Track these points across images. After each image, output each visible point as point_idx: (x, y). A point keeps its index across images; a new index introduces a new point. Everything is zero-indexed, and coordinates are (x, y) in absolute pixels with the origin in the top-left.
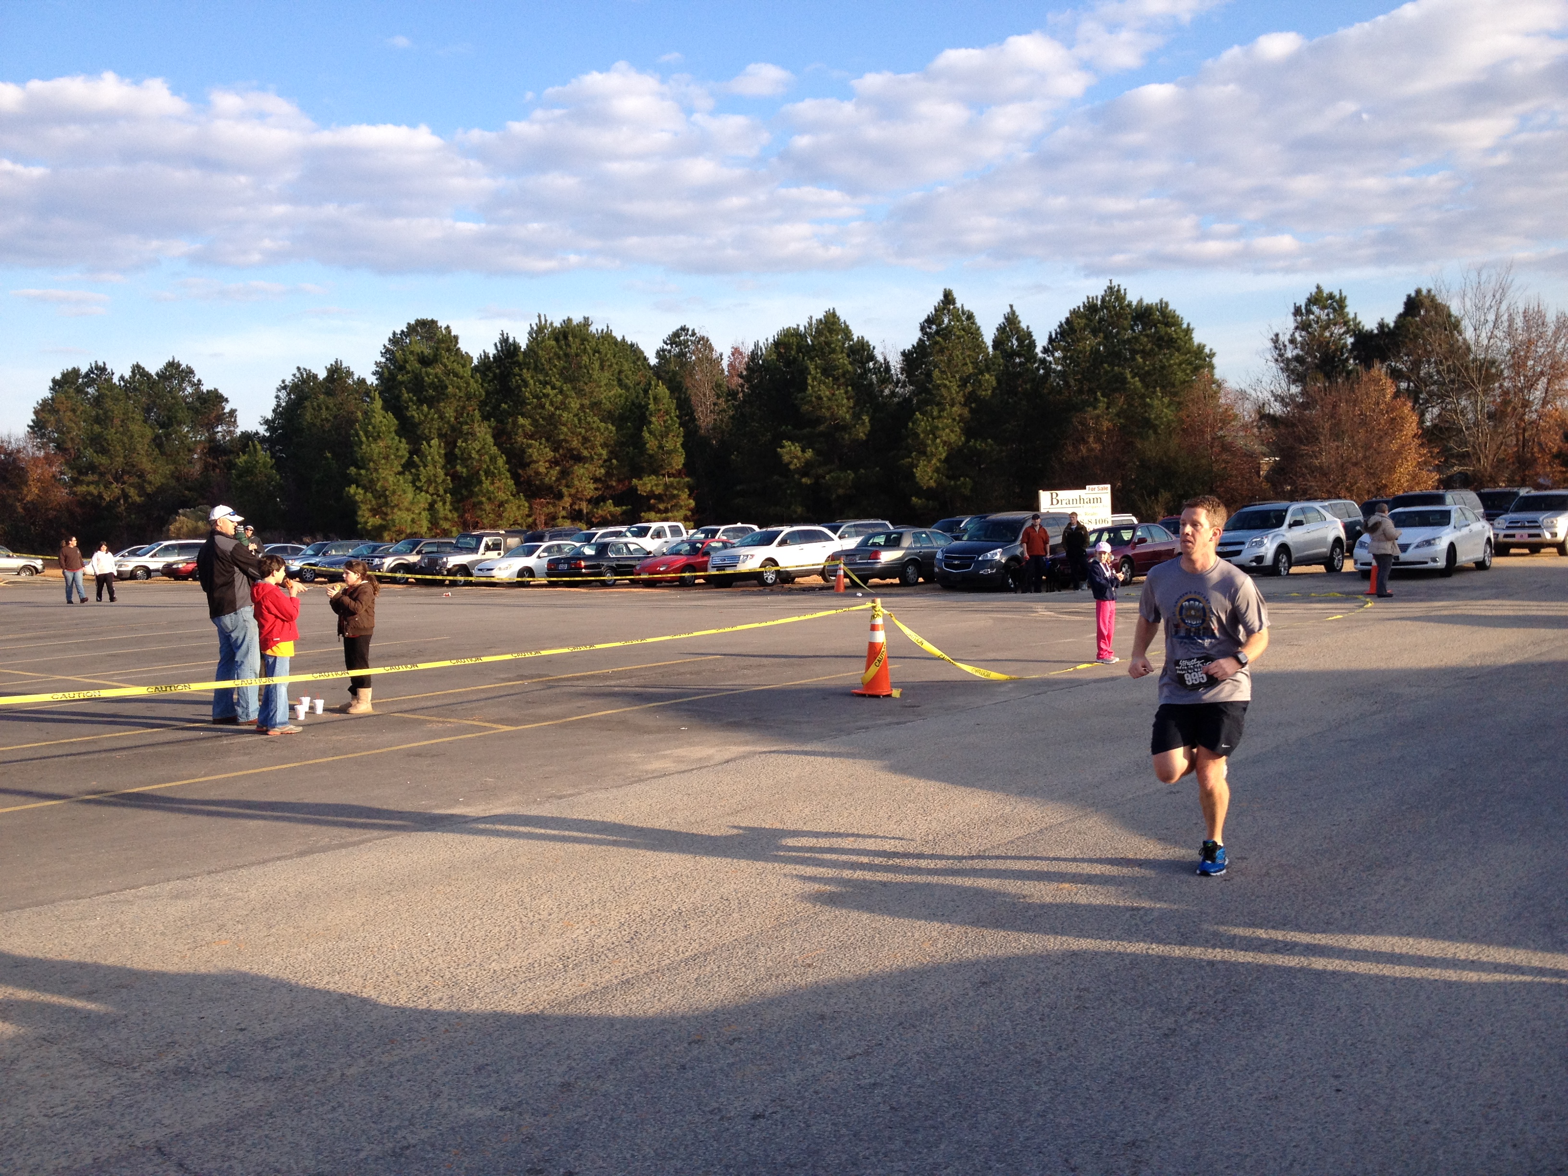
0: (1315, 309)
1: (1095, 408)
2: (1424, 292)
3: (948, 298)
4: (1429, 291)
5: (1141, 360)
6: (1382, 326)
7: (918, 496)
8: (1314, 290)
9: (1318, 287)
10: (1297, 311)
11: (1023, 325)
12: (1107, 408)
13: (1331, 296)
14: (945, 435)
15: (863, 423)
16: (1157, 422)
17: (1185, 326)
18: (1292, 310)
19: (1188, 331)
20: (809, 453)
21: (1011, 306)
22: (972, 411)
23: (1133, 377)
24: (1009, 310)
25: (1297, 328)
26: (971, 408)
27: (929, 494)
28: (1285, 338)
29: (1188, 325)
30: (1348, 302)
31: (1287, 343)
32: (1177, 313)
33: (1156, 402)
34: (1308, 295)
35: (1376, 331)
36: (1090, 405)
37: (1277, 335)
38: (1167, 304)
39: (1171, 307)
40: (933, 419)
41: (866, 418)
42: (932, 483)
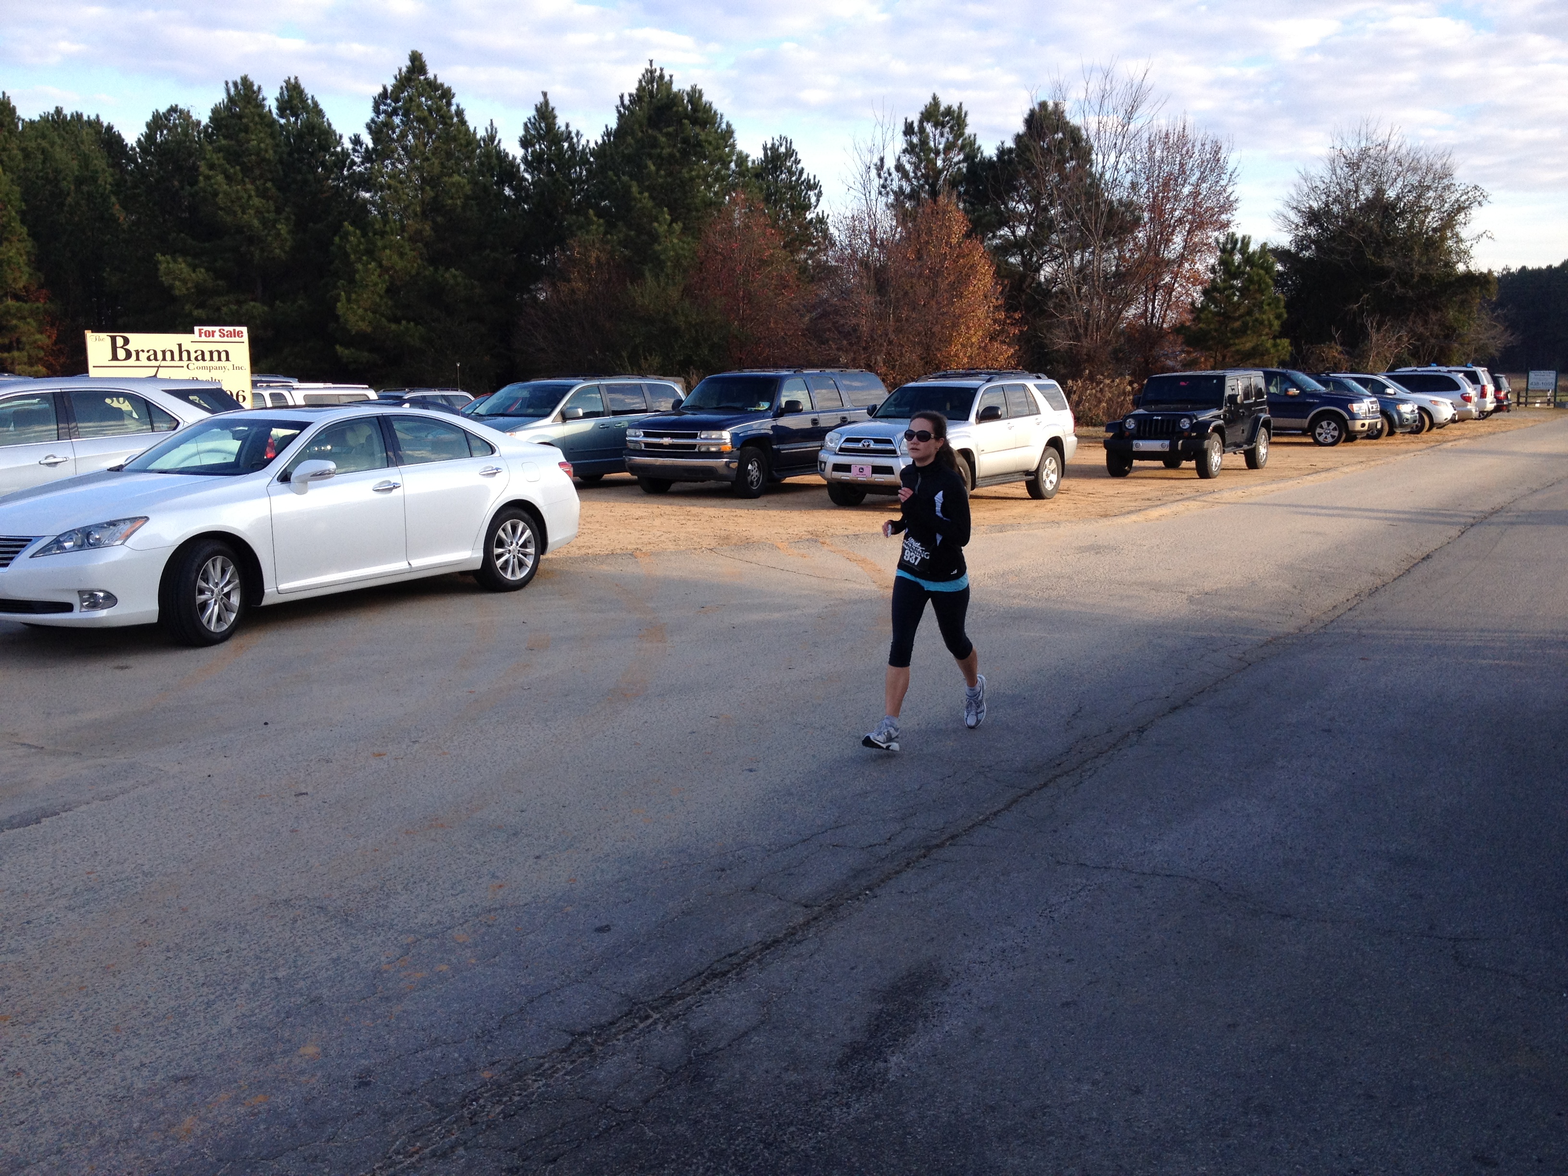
0: (929, 127)
1: (588, 232)
2: (1051, 104)
3: (417, 64)
4: (1056, 105)
5: (653, 168)
6: (1002, 152)
7: (347, 345)
8: (928, 100)
9: (935, 98)
10: (909, 130)
11: (561, 123)
12: (606, 233)
13: (949, 111)
14: (388, 256)
15: (278, 235)
16: (662, 257)
17: (724, 126)
18: (903, 128)
19: (729, 133)
20: (201, 275)
21: (545, 94)
22: (436, 228)
23: (641, 193)
24: (541, 99)
25: (905, 151)
26: (434, 222)
27: (358, 340)
28: (890, 163)
29: (728, 125)
30: (969, 120)
31: (893, 170)
32: (715, 106)
33: (662, 229)
34: (922, 109)
35: (995, 159)
36: (580, 228)
37: (882, 160)
38: (700, 91)
39: (705, 98)
40: (375, 234)
41: (282, 228)
42: (363, 326)
